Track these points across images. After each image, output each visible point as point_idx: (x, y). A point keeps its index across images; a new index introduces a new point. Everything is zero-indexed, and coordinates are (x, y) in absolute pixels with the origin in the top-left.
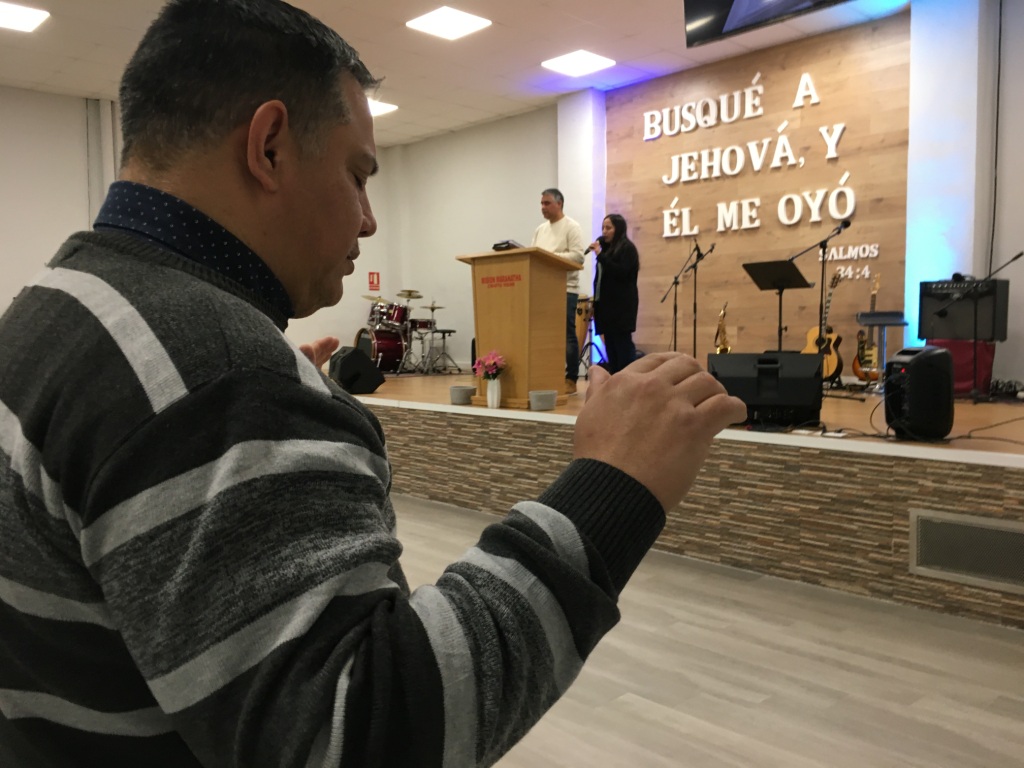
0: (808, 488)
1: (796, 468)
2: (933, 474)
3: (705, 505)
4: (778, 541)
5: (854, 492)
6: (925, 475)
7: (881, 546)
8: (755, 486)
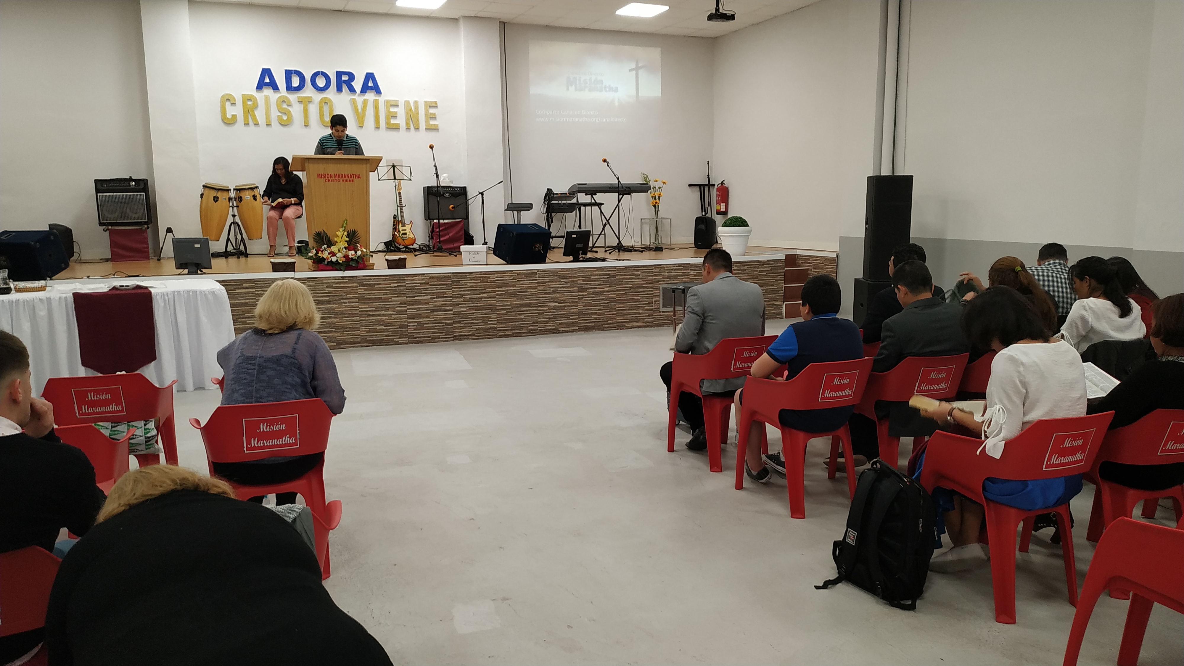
0: (620, 285)
1: (614, 276)
2: (667, 270)
3: (570, 302)
4: (606, 312)
5: (639, 283)
6: (664, 271)
7: (649, 303)
8: (595, 288)
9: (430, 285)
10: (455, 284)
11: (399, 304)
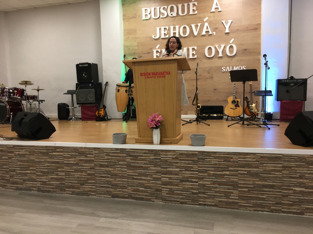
9: (180, 160)
10: (201, 161)
11: (155, 173)
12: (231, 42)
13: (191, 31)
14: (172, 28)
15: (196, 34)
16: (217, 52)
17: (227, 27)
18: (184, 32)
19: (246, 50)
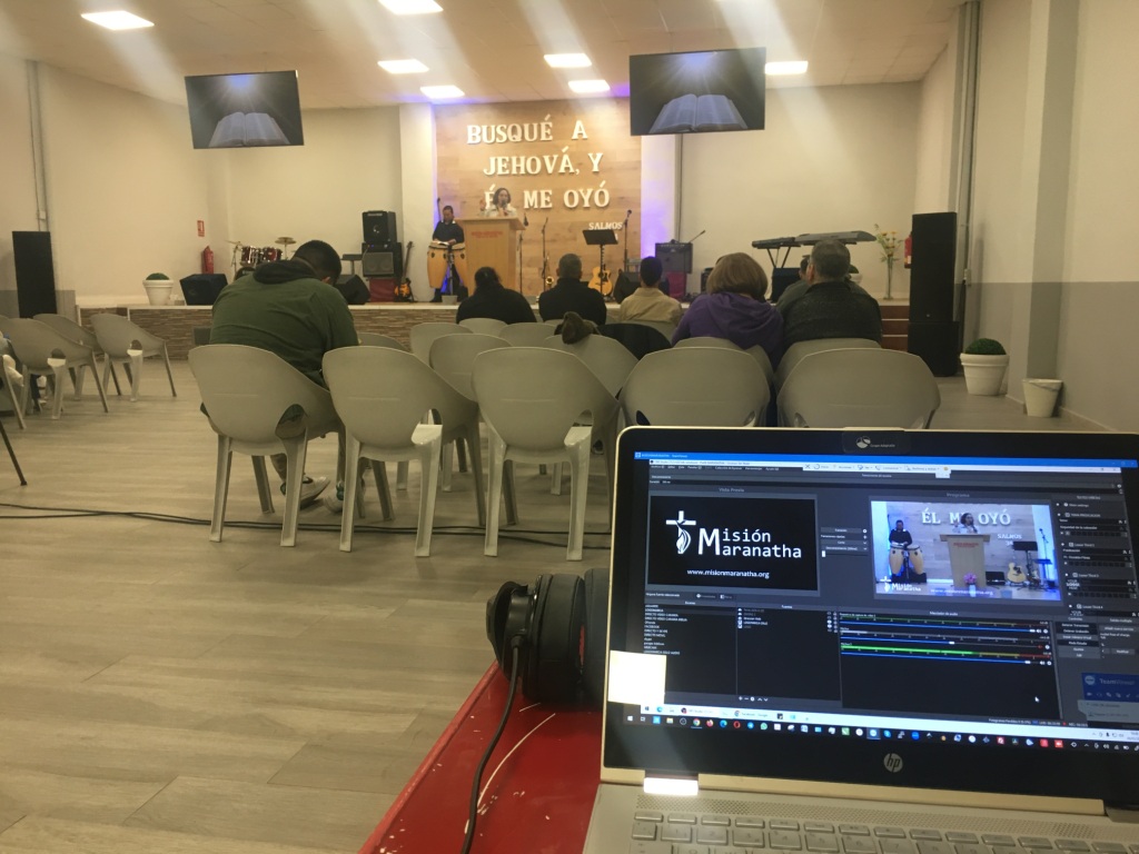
12: (601, 185)
13: (544, 167)
14: (514, 159)
15: (550, 170)
16: (582, 200)
17: (596, 162)
18: (534, 167)
19: (622, 198)
